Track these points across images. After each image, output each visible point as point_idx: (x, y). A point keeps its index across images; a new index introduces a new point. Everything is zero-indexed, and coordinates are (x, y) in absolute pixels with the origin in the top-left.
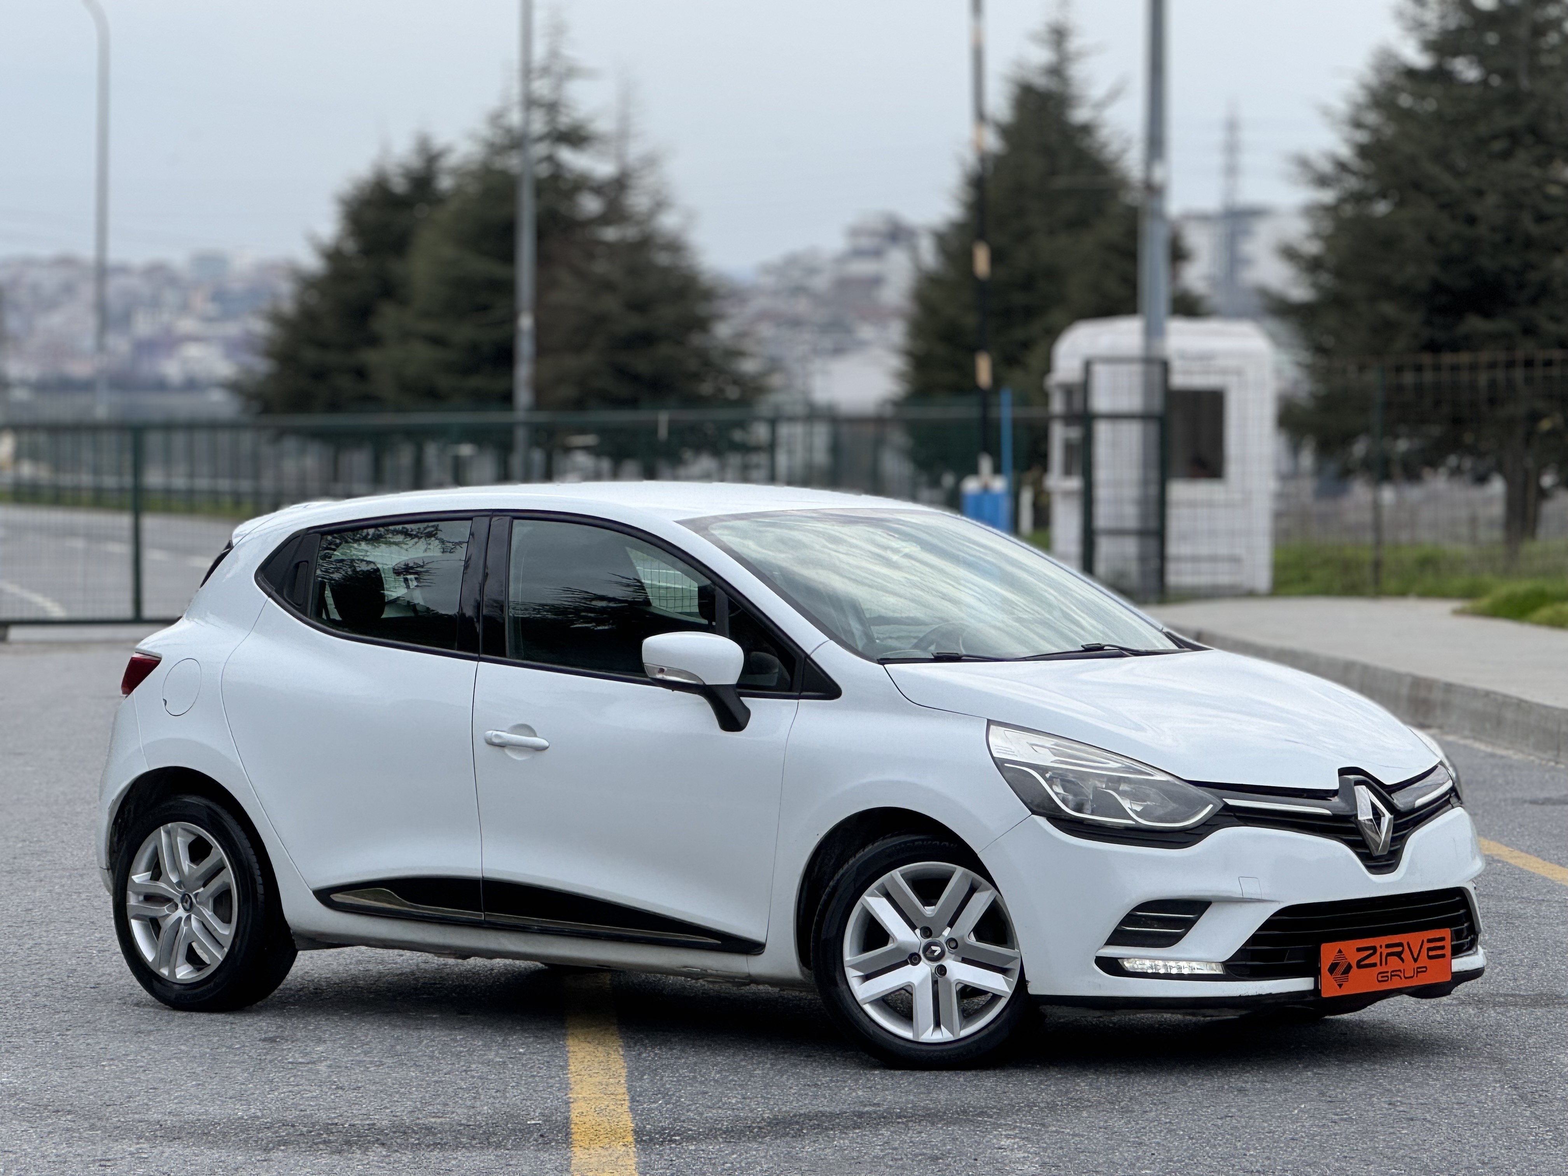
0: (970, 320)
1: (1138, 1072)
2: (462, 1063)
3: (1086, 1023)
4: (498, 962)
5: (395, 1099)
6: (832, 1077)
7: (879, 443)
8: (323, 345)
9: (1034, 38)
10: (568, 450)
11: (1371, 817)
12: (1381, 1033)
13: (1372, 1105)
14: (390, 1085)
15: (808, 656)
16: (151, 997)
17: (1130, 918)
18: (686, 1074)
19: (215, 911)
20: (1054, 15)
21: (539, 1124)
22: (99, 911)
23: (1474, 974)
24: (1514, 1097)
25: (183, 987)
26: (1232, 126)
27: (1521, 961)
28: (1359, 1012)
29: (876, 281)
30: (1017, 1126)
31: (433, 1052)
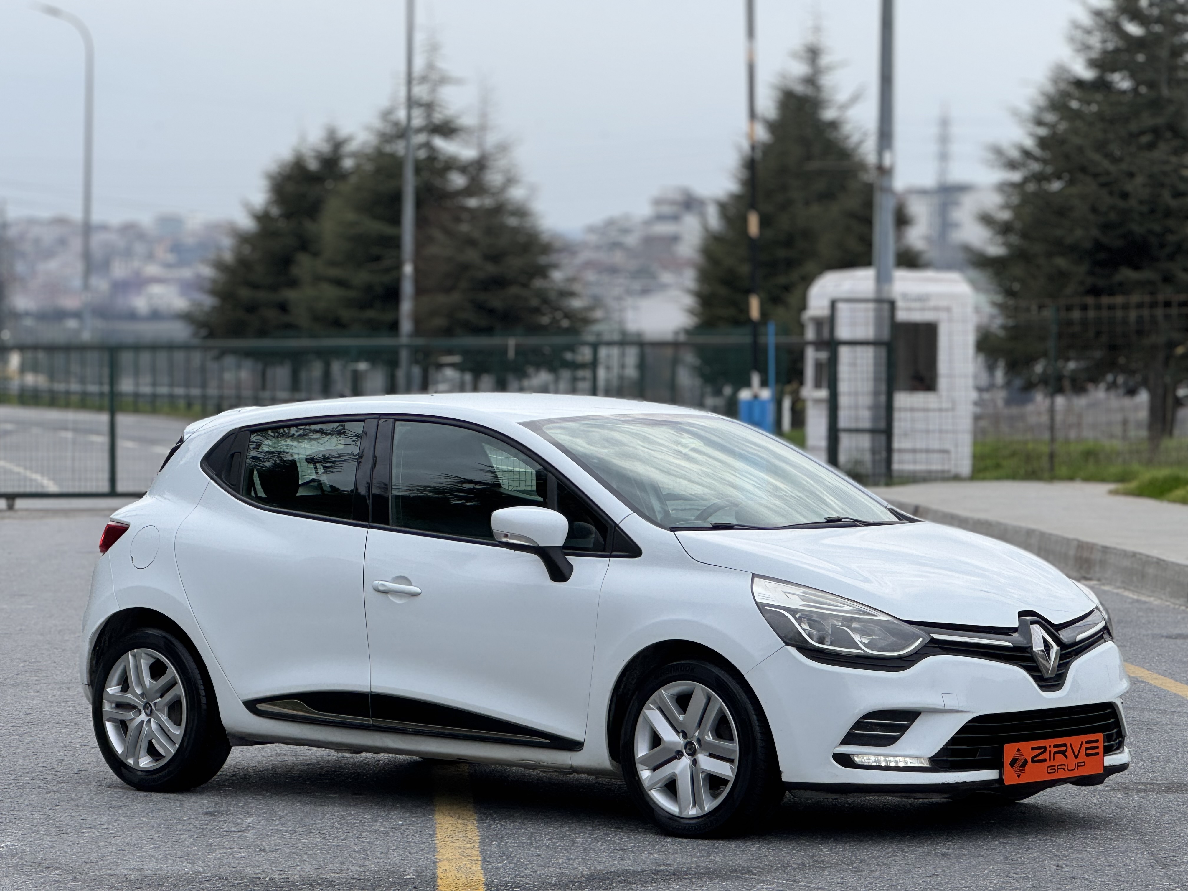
0: (745, 269)
1: (867, 841)
2: (355, 832)
3: (828, 803)
4: (383, 756)
5: (305, 859)
6: (636, 844)
7: (675, 362)
8: (255, 286)
9: (794, 55)
10: (440, 366)
11: (1043, 648)
12: (1052, 812)
13: (1043, 866)
14: (301, 848)
15: (617, 525)
16: (121, 780)
17: (859, 724)
18: (525, 841)
19: (170, 716)
20: (810, 39)
21: (413, 878)
22: (81, 715)
23: (1122, 768)
24: (1151, 861)
25: (144, 773)
26: (945, 123)
27: (1158, 758)
28: (1034, 796)
29: (675, 239)
30: (775, 882)
31: (333, 823)
